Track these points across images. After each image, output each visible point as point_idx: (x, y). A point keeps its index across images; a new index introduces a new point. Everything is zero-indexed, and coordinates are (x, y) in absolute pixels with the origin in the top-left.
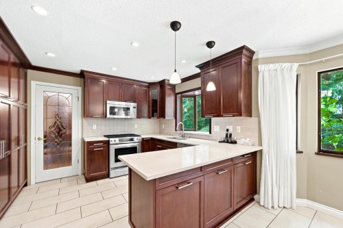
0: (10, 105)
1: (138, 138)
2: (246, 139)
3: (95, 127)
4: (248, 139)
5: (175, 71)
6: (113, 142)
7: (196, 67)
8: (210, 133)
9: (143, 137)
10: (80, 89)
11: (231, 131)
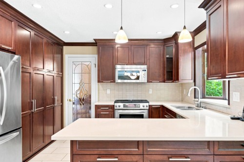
0: (43, 75)
1: (145, 104)
5: (121, 28)
6: (118, 108)
7: (199, 7)
8: (229, 104)
10: (96, 56)
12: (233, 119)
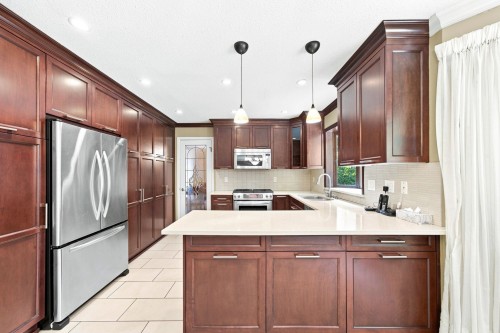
0: (153, 160)
1: (269, 194)
2: (414, 209)
3: (226, 180)
4: (418, 210)
5: (241, 106)
6: (237, 198)
7: (329, 84)
8: (363, 193)
9: (275, 193)
10: (212, 138)
11: (392, 190)
12: (367, 210)
